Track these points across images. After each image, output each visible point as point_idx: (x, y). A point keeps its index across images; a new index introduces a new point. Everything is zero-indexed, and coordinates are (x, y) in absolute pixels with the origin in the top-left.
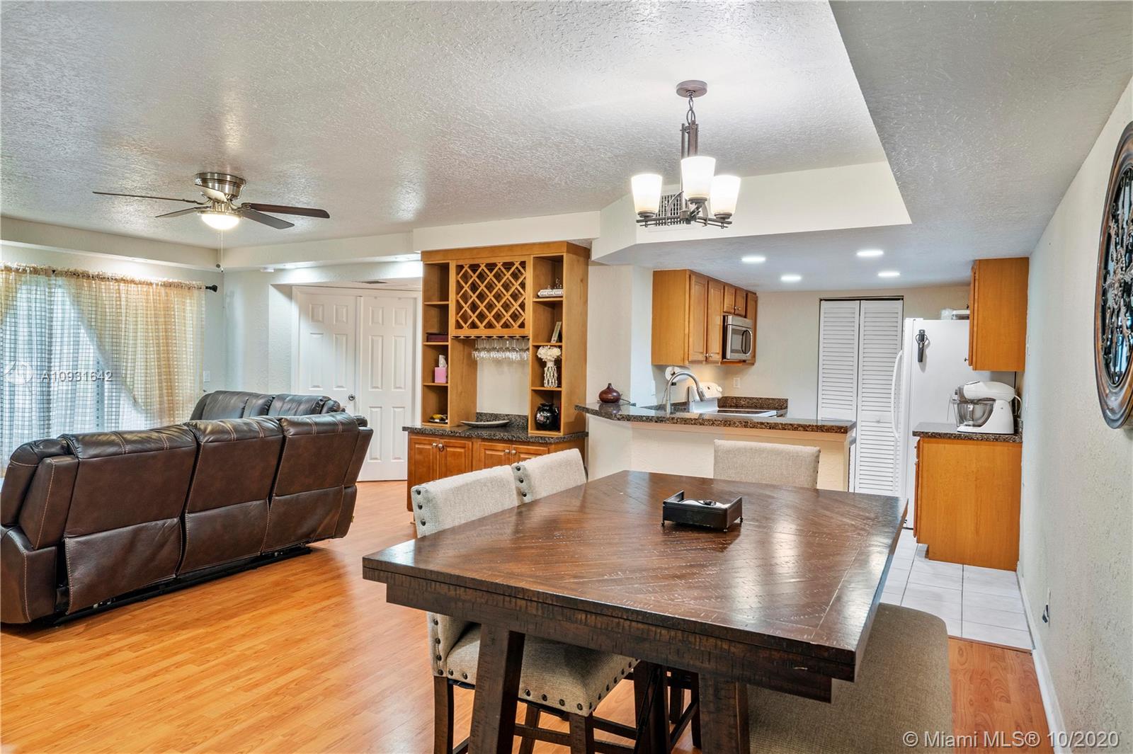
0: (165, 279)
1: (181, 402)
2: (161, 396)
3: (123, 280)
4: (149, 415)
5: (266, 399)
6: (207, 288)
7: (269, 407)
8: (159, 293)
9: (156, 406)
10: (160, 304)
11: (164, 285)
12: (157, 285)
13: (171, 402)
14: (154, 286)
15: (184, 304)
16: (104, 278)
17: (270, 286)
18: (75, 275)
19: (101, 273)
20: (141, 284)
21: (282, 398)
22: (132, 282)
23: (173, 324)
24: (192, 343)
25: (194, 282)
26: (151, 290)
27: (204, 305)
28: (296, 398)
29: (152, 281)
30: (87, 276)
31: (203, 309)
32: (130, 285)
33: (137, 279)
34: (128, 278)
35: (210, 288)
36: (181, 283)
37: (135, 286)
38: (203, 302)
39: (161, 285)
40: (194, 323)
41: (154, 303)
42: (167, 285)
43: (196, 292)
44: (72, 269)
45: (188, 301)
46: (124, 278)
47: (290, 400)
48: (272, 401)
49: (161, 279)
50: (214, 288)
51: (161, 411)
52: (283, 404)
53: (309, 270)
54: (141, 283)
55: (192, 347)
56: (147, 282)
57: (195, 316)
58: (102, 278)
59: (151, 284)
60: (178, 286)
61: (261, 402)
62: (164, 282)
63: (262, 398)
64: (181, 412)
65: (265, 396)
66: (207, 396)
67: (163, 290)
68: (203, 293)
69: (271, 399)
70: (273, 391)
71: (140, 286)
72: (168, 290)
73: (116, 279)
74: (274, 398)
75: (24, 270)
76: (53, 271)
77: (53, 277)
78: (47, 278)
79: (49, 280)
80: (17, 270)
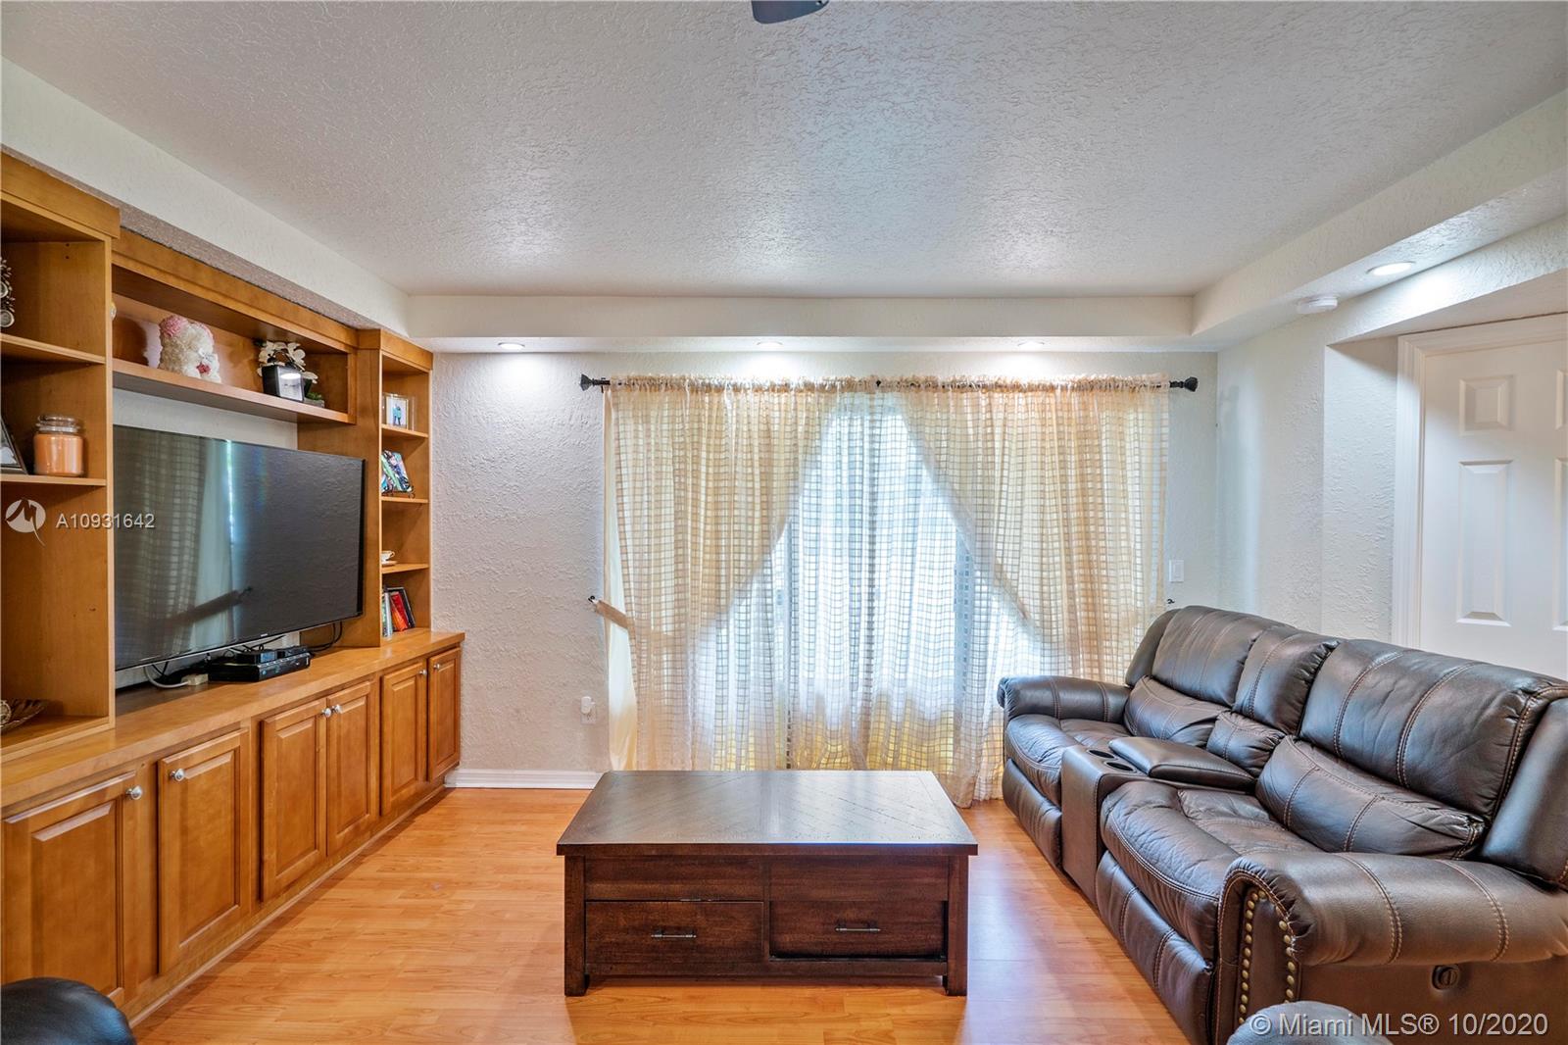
0: (1081, 377)
1: (1115, 623)
2: (1072, 609)
3: (999, 387)
4: (1047, 646)
5: (1306, 649)
6: (1173, 385)
7: (1315, 674)
8: (1069, 404)
9: (1062, 630)
10: (1069, 425)
11: (1079, 387)
12: (1064, 388)
13: (1094, 622)
14: (1058, 391)
15: (1121, 422)
16: (964, 386)
17: (1328, 350)
18: (913, 385)
19: (958, 378)
20: (1032, 391)
21: (1360, 652)
22: (1016, 388)
23: (1098, 464)
24: (1137, 503)
25: (1144, 376)
26: (1053, 401)
27: (1165, 423)
28: (1414, 661)
29: (1055, 384)
30: (932, 386)
31: (1165, 430)
32: (1011, 395)
33: (1024, 381)
34: (1008, 382)
35: (1181, 385)
36: (1114, 380)
37: (1021, 395)
38: (1166, 416)
39: (1073, 389)
40: (1144, 460)
41: (1058, 425)
42: (1085, 387)
43: (1148, 396)
44: (909, 376)
45: (1132, 417)
46: (1001, 382)
47: (1387, 668)
48: (1324, 658)
49: (1071, 377)
50: (1191, 385)
51: (1073, 639)
52: (1365, 673)
53: (1465, 264)
54: (1032, 388)
55: (1137, 510)
56: (1044, 386)
57: (1144, 445)
58: (961, 387)
59: (1052, 388)
60: (1110, 386)
61: (1293, 652)
62: (1079, 382)
63: (1294, 643)
64: (1114, 644)
65: (1304, 637)
66: (1170, 614)
67: (1075, 399)
68: (1164, 398)
69: (1323, 651)
70: (1334, 628)
71: (1030, 394)
72: (1088, 397)
73: (985, 386)
74: (1330, 649)
75: (833, 386)
76: (878, 383)
77: (878, 394)
78: (869, 396)
79: (872, 399)
80: (822, 387)
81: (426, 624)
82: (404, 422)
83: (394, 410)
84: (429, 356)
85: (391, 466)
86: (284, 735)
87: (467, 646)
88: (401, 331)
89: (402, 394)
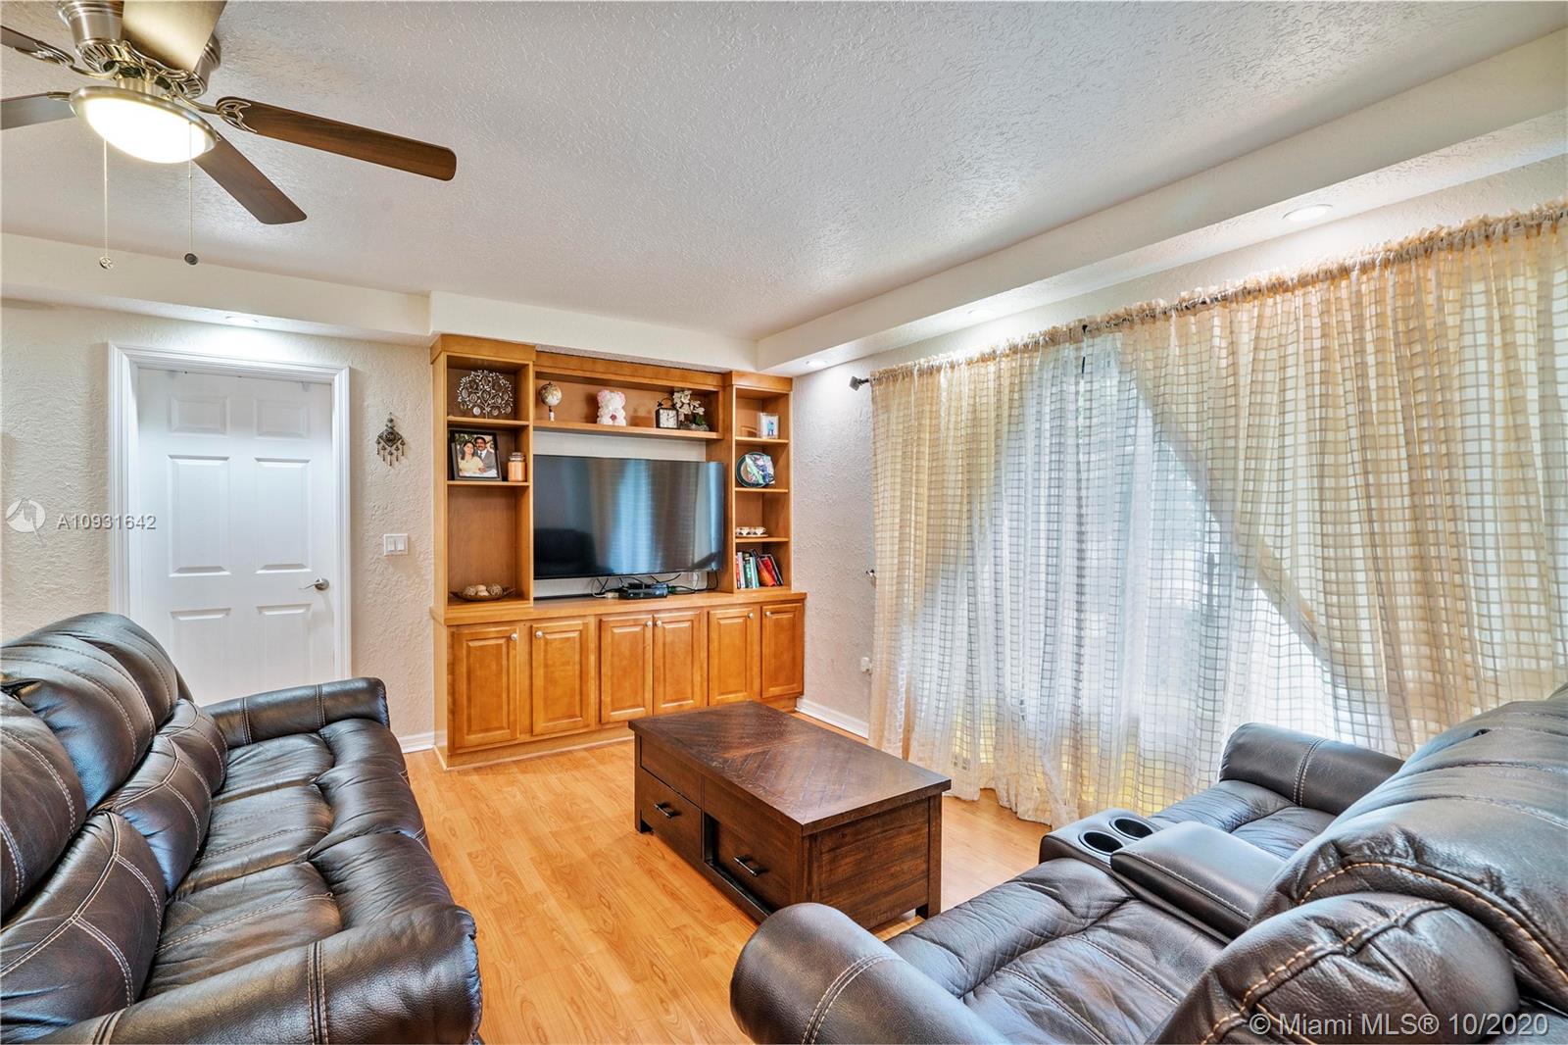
75: (1037, 343)
76: (1085, 327)
77: (1087, 341)
78: (1075, 346)
79: (1078, 349)
80: (1026, 346)
81: (789, 585)
82: (776, 433)
83: (767, 426)
84: (789, 381)
85: (757, 466)
86: (616, 631)
87: (809, 602)
88: (748, 368)
89: (771, 413)
